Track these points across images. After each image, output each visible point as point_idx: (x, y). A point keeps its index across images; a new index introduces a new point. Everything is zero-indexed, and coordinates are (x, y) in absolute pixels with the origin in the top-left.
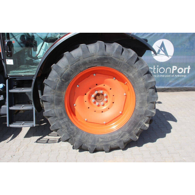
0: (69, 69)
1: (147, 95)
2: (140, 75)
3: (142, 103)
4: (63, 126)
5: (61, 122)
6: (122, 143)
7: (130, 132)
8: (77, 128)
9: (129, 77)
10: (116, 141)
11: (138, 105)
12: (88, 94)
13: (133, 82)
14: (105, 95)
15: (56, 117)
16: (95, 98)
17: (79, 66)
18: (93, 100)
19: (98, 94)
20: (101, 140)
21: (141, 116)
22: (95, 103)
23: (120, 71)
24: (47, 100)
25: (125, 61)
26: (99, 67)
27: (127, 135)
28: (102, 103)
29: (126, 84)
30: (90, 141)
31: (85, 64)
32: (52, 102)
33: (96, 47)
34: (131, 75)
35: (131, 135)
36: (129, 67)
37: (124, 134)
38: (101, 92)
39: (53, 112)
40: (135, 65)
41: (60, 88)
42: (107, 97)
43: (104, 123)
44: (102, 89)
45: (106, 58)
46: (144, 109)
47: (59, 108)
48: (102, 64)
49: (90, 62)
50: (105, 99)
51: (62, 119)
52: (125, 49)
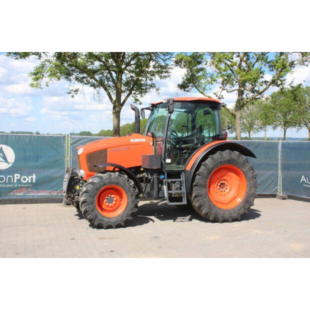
0: (212, 165)
1: (253, 183)
2: (249, 170)
3: (251, 188)
4: (206, 203)
5: (205, 200)
6: (240, 215)
7: (244, 207)
8: (214, 205)
9: (243, 172)
10: (236, 213)
11: (248, 189)
12: (217, 183)
13: (245, 174)
14: (226, 184)
15: (202, 196)
16: (220, 186)
17: (218, 164)
18: (219, 187)
19: (221, 184)
20: (227, 213)
21: (250, 196)
22: (219, 189)
23: (238, 168)
24: (199, 185)
25: (242, 162)
26: (228, 165)
27: (243, 209)
28: (224, 189)
29: (240, 177)
30: (221, 213)
31: (221, 162)
32: (201, 186)
33: (227, 153)
34: (244, 170)
35: (245, 209)
36: (243, 165)
37: (241, 209)
38: (224, 182)
39: (201, 193)
40: (247, 164)
41: (207, 178)
42: (227, 185)
43: (227, 202)
44: (224, 180)
45: (232, 160)
46: (252, 192)
47: (205, 190)
48: (230, 163)
49: (224, 161)
50: (226, 187)
51: (206, 198)
52: (242, 155)
